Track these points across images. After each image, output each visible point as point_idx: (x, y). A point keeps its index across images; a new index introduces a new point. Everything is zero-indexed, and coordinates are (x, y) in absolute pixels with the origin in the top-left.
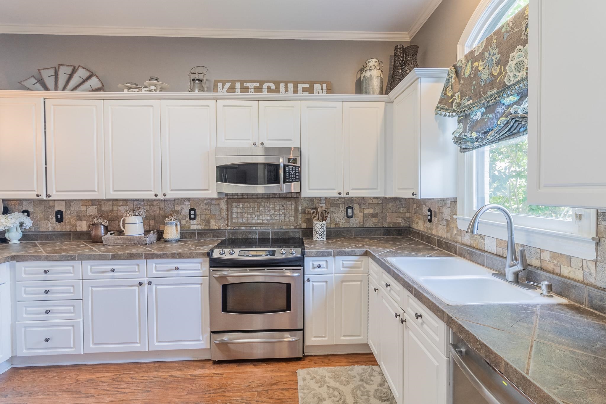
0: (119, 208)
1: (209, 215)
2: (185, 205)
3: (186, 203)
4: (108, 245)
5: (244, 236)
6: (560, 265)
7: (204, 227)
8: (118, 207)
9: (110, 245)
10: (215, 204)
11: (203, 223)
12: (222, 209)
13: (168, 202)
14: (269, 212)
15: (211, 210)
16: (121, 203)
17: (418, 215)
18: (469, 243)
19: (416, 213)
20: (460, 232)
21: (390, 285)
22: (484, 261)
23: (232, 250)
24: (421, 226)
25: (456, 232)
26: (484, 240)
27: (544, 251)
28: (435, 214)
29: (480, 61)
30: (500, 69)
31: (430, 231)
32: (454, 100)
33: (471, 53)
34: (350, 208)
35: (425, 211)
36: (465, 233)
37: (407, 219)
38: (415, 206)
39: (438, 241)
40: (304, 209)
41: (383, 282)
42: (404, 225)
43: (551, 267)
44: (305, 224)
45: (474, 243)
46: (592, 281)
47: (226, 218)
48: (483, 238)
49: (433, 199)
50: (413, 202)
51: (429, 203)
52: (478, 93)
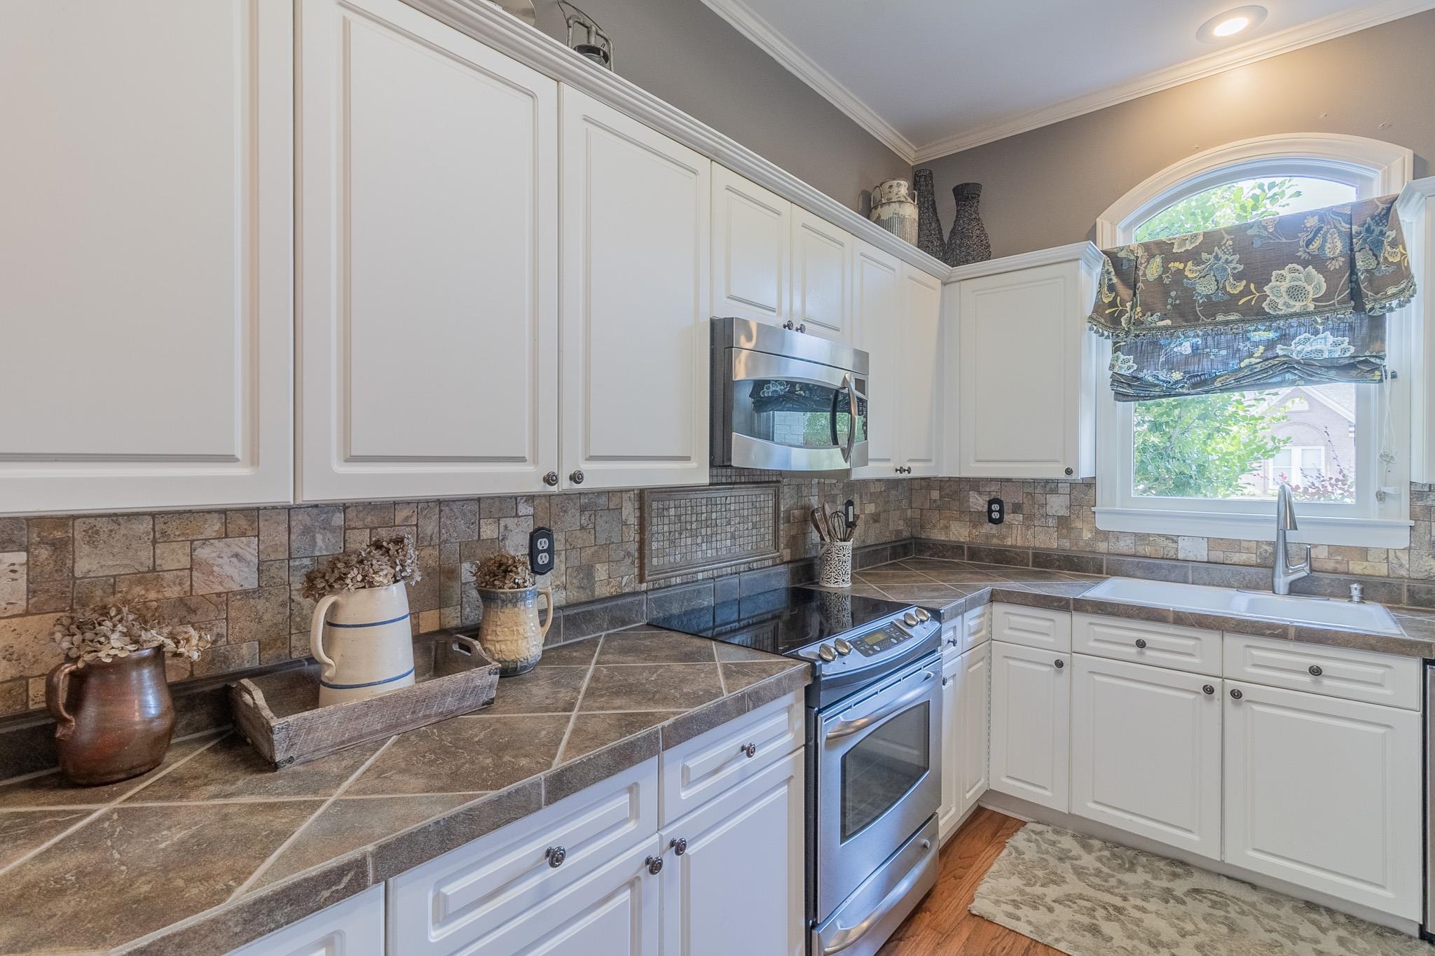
0: (203, 553)
1: (593, 549)
2: (517, 516)
3: (519, 508)
4: (302, 759)
5: (686, 604)
6: (1348, 561)
7: (575, 595)
8: (193, 550)
9: (317, 755)
10: (608, 509)
11: (574, 581)
12: (625, 524)
13: (454, 506)
14: (730, 524)
15: (598, 528)
16: (213, 527)
17: (948, 513)
18: (1132, 551)
19: (939, 508)
20: (1105, 535)
21: (1141, 644)
22: (1186, 575)
23: (839, 642)
24: (959, 532)
25: (1090, 536)
26: (1176, 542)
27: (1315, 546)
28: (1017, 508)
29: (1190, 263)
30: (1247, 286)
31: (995, 541)
32: (1122, 313)
33: (1159, 244)
34: (850, 503)
35: (978, 502)
36: (1118, 535)
37: (909, 522)
38: (935, 495)
39: (1036, 555)
40: (788, 512)
41: (1092, 644)
42: (906, 534)
43: (1330, 565)
44: (788, 551)
45: (1148, 550)
46: (1404, 573)
47: (636, 555)
48: (1174, 539)
49: (1008, 480)
50: (929, 487)
51: (994, 488)
52: (1188, 312)
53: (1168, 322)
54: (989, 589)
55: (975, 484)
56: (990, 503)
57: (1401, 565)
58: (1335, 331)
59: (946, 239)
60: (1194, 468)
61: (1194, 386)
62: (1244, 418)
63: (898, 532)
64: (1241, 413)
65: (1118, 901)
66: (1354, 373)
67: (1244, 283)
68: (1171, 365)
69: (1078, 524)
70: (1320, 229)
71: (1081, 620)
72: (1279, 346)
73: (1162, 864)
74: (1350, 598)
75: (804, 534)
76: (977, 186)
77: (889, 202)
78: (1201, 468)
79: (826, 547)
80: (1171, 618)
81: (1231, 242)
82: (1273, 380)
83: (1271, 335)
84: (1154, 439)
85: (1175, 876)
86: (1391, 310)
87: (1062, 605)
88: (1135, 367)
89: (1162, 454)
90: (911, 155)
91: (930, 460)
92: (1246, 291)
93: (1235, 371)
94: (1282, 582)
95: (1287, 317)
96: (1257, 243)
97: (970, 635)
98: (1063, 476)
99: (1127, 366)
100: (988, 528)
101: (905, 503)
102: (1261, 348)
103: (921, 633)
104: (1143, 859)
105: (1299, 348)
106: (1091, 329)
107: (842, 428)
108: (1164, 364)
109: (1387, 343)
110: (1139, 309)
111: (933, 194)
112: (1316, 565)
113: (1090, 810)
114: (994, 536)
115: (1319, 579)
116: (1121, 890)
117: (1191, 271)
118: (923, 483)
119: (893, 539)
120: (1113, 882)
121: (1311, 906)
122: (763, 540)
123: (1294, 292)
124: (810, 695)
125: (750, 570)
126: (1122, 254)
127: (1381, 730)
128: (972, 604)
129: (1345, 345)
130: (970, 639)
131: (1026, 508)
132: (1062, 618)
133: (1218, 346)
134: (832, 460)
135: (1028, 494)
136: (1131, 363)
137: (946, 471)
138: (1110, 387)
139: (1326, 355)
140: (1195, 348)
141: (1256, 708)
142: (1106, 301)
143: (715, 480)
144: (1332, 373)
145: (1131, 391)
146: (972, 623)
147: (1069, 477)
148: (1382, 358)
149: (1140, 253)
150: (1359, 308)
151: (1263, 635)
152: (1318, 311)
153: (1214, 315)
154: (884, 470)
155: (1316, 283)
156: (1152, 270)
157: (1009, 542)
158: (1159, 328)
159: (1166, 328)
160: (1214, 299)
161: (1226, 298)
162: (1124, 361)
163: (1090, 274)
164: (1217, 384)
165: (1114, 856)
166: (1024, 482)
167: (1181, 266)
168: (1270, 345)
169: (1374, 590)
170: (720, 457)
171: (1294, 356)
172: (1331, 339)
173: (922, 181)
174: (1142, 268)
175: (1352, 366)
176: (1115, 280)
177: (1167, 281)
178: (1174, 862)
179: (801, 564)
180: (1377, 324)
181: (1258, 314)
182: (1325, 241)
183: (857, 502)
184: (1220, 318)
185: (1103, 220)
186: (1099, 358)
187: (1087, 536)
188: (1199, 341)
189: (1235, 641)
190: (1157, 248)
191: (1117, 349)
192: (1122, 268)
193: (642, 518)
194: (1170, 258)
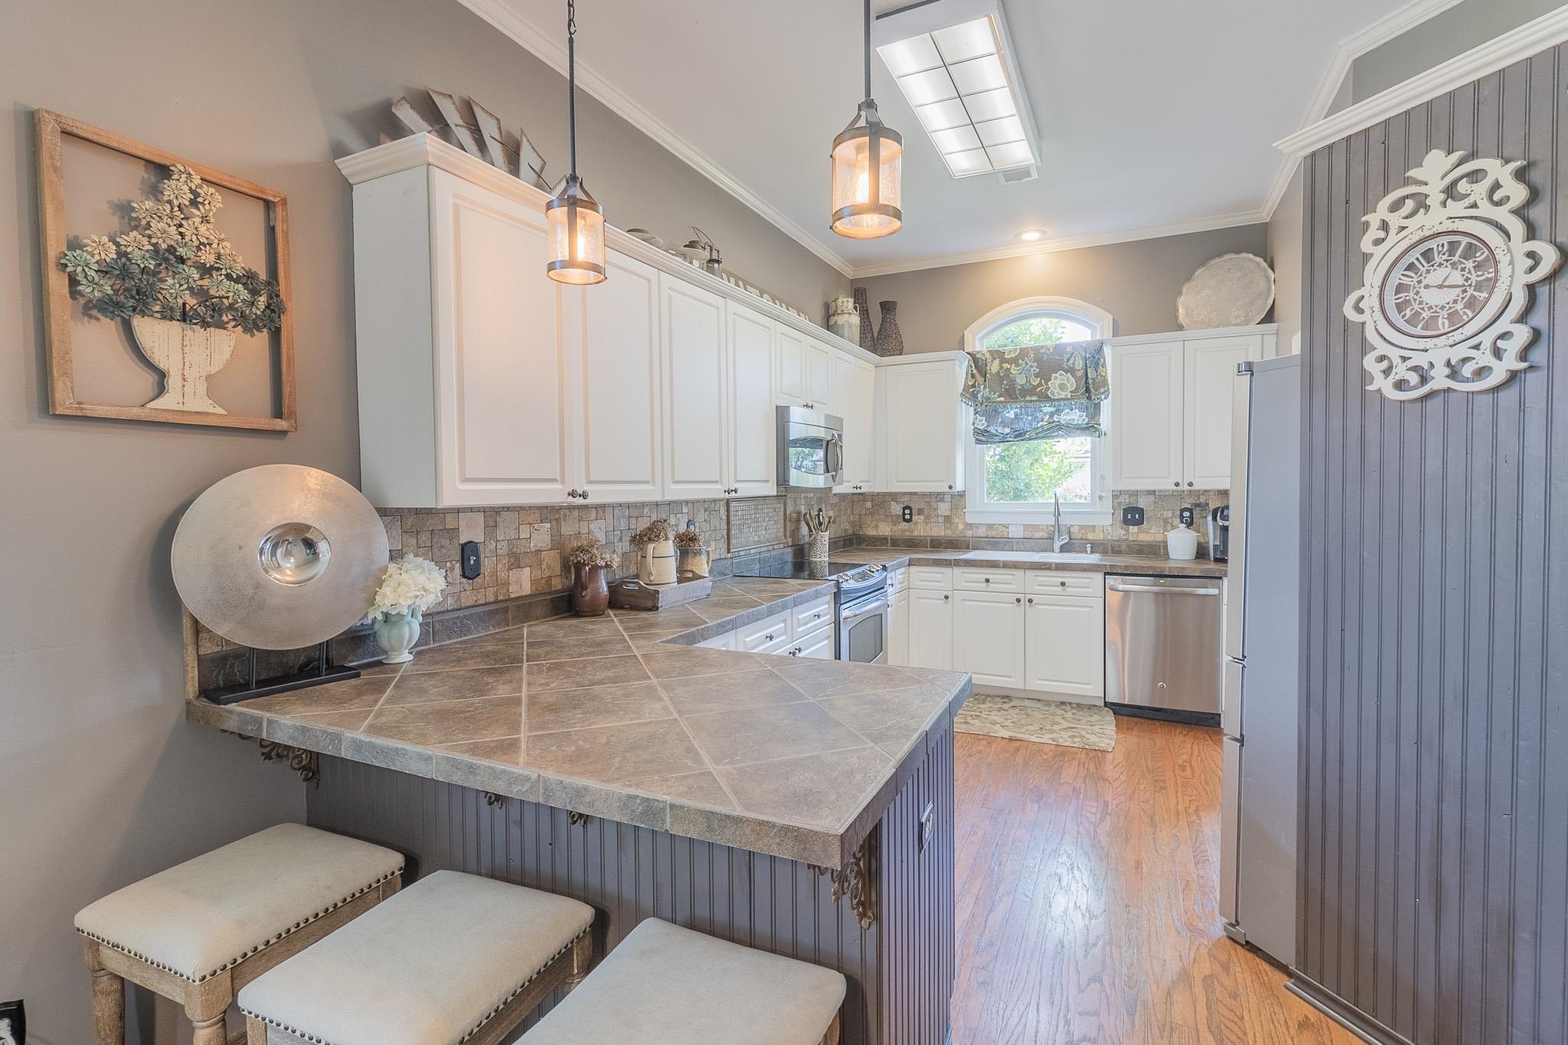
1: (709, 532)
2: (682, 513)
3: (683, 509)
6: (1086, 533)
10: (715, 509)
12: (721, 519)
13: (662, 507)
15: (711, 521)
16: (594, 514)
17: (877, 517)
18: (985, 535)
19: (872, 514)
20: (970, 526)
21: (987, 581)
22: (1012, 547)
23: (847, 575)
24: (885, 529)
25: (962, 527)
26: (1008, 528)
27: (1073, 526)
28: (920, 512)
29: (1013, 365)
30: (1040, 381)
31: (907, 533)
32: (979, 392)
33: (998, 352)
34: (820, 510)
35: (896, 509)
36: (978, 526)
37: (853, 524)
38: (869, 505)
39: (932, 541)
40: (790, 514)
41: (963, 584)
42: (850, 532)
43: (1079, 536)
44: (790, 539)
45: (993, 534)
46: (1110, 538)
47: (726, 537)
48: (1006, 526)
49: (915, 493)
50: (865, 500)
51: (906, 498)
52: (1012, 394)
53: (1002, 399)
54: (908, 558)
55: (894, 496)
56: (904, 509)
57: (1109, 534)
58: (1080, 409)
59: (876, 335)
60: (1022, 484)
61: (1016, 437)
62: (1051, 453)
63: (846, 530)
64: (1049, 450)
65: (978, 714)
66: (1088, 432)
67: (1039, 379)
68: (1004, 424)
69: (956, 520)
70: (1073, 353)
71: (957, 571)
72: (1056, 416)
73: (998, 699)
74: (1087, 552)
75: (798, 529)
76: (895, 303)
77: (843, 313)
78: (1027, 486)
79: (813, 536)
80: (1001, 565)
81: (1032, 355)
82: (1053, 434)
83: (1052, 409)
84: (1002, 466)
85: (1005, 703)
86: (1102, 400)
87: (948, 563)
88: (986, 424)
89: (1004, 475)
90: (850, 273)
91: (870, 481)
92: (1040, 385)
93: (1035, 429)
94: (1057, 545)
95: (1058, 400)
96: (1045, 358)
97: (899, 584)
98: (947, 490)
99: (982, 424)
100: (903, 525)
102: (1048, 416)
103: (877, 578)
104: (989, 699)
105: (1065, 417)
106: (962, 401)
107: (832, 463)
108: (1001, 423)
109: (1101, 416)
110: (987, 390)
111: (866, 303)
112: (1073, 536)
114: (906, 530)
115: (1074, 544)
116: (979, 710)
117: (1014, 370)
118: (861, 497)
119: (843, 534)
120: (975, 708)
121: (1063, 703)
122: (779, 531)
123: (1062, 387)
124: (837, 596)
125: (774, 549)
126: (978, 356)
127: (1088, 609)
128: (900, 565)
129: (1084, 417)
130: (899, 586)
131: (926, 512)
132: (947, 571)
133: (1027, 414)
134: (824, 481)
135: (927, 502)
136: (984, 422)
137: (878, 488)
138: (972, 436)
139: (1076, 422)
140: (1016, 415)
141: (1039, 607)
142: (970, 384)
143: (780, 494)
144: (1079, 432)
145: (984, 439)
146: (900, 577)
147: (950, 491)
148: (1099, 425)
149: (988, 356)
150: (1089, 398)
151: (1041, 569)
152: (1072, 398)
153: (1025, 396)
154: (848, 488)
155: (1071, 383)
156: (994, 367)
157: (916, 533)
158: (998, 402)
159: (1002, 402)
160: (1025, 387)
161: (1031, 387)
162: (980, 421)
163: (961, 367)
164: (1027, 436)
165: (976, 700)
166: (924, 495)
167: (1009, 366)
168: (1052, 415)
169: (1096, 547)
170: (782, 480)
171: (1062, 422)
172: (1078, 413)
173: (860, 293)
174: (989, 365)
175: (1087, 428)
176: (975, 371)
177: (1002, 375)
178: (1004, 697)
179: (797, 547)
180: (1097, 406)
181: (1045, 398)
182: (1075, 360)
183: (824, 510)
184: (1028, 398)
185: (968, 334)
186: (966, 418)
187: (961, 527)
188: (1018, 410)
189: (1030, 574)
190: (997, 354)
191: (976, 413)
192: (978, 364)
193: (728, 516)
194: (1003, 361)
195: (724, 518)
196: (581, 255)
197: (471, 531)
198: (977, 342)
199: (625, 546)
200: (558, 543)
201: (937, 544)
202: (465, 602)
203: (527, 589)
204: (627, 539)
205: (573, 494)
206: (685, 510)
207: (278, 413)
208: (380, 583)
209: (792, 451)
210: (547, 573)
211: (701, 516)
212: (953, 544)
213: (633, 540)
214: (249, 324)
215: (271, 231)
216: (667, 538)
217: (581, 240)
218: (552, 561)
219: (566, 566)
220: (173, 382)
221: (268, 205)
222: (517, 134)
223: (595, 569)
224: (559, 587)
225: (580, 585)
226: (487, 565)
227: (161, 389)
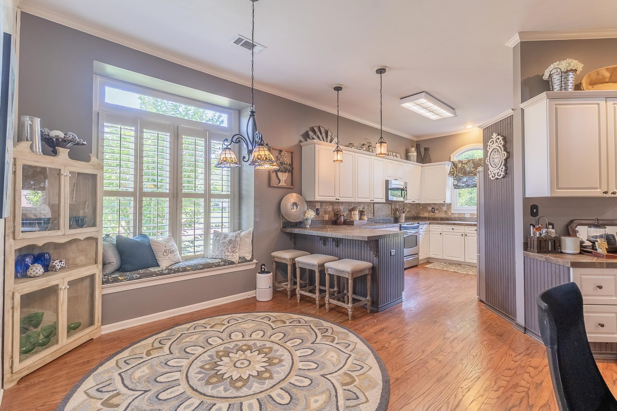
15: (369, 208)
17: (424, 211)
18: (457, 217)
19: (422, 210)
21: (453, 229)
23: (404, 223)
24: (426, 215)
28: (437, 209)
32: (455, 173)
34: (404, 208)
35: (430, 209)
36: (455, 214)
37: (416, 213)
38: (421, 207)
39: (441, 218)
40: (393, 209)
41: (446, 230)
44: (393, 215)
45: (460, 216)
47: (373, 213)
48: (464, 214)
49: (435, 204)
50: (420, 206)
51: (433, 205)
52: (465, 174)
53: (462, 175)
54: (429, 222)
55: (429, 205)
56: (432, 209)
61: (467, 186)
63: (414, 215)
65: (448, 267)
67: (474, 169)
69: (448, 212)
71: (444, 226)
75: (396, 213)
76: (429, 148)
77: (411, 152)
80: (457, 224)
85: (459, 266)
90: (415, 139)
91: (419, 200)
92: (474, 171)
96: (476, 162)
97: (425, 229)
98: (443, 203)
99: (456, 183)
100: (432, 213)
101: (415, 209)
103: (415, 225)
106: (449, 176)
107: (403, 194)
108: (462, 182)
110: (457, 172)
113: (446, 258)
114: (433, 215)
117: (466, 166)
122: (389, 213)
125: (388, 217)
126: (454, 162)
128: (425, 223)
131: (439, 209)
133: (470, 180)
134: (401, 199)
135: (439, 206)
137: (422, 202)
138: (453, 186)
140: (467, 180)
141: (469, 237)
142: (452, 171)
145: (456, 187)
146: (425, 226)
147: (445, 203)
149: (457, 162)
151: (469, 225)
154: (411, 202)
156: (460, 166)
157: (436, 216)
159: (462, 176)
160: (469, 171)
161: (471, 171)
163: (448, 166)
164: (470, 186)
166: (438, 204)
167: (464, 165)
173: (418, 145)
174: (458, 165)
176: (453, 167)
177: (462, 168)
179: (395, 217)
184: (470, 175)
185: (452, 156)
186: (451, 181)
187: (450, 214)
188: (467, 179)
189: (466, 227)
190: (460, 162)
191: (454, 180)
192: (454, 165)
193: (374, 207)
194: (462, 163)
195: (373, 208)
196: (339, 159)
197: (318, 206)
198: (455, 158)
199: (347, 212)
200: (333, 210)
201: (442, 219)
202: (317, 219)
203: (327, 219)
204: (348, 210)
205: (337, 199)
206: (362, 205)
207: (292, 185)
208: (305, 213)
209: (390, 191)
210: (331, 216)
211: (366, 207)
212: (447, 219)
213: (349, 211)
214: (289, 172)
215: (292, 157)
216: (356, 210)
217: (339, 156)
218: (332, 213)
219: (335, 215)
220: (281, 181)
221: (292, 153)
222: (328, 130)
223: (341, 215)
224: (333, 219)
225: (338, 219)
226: (320, 213)
227: (280, 182)
